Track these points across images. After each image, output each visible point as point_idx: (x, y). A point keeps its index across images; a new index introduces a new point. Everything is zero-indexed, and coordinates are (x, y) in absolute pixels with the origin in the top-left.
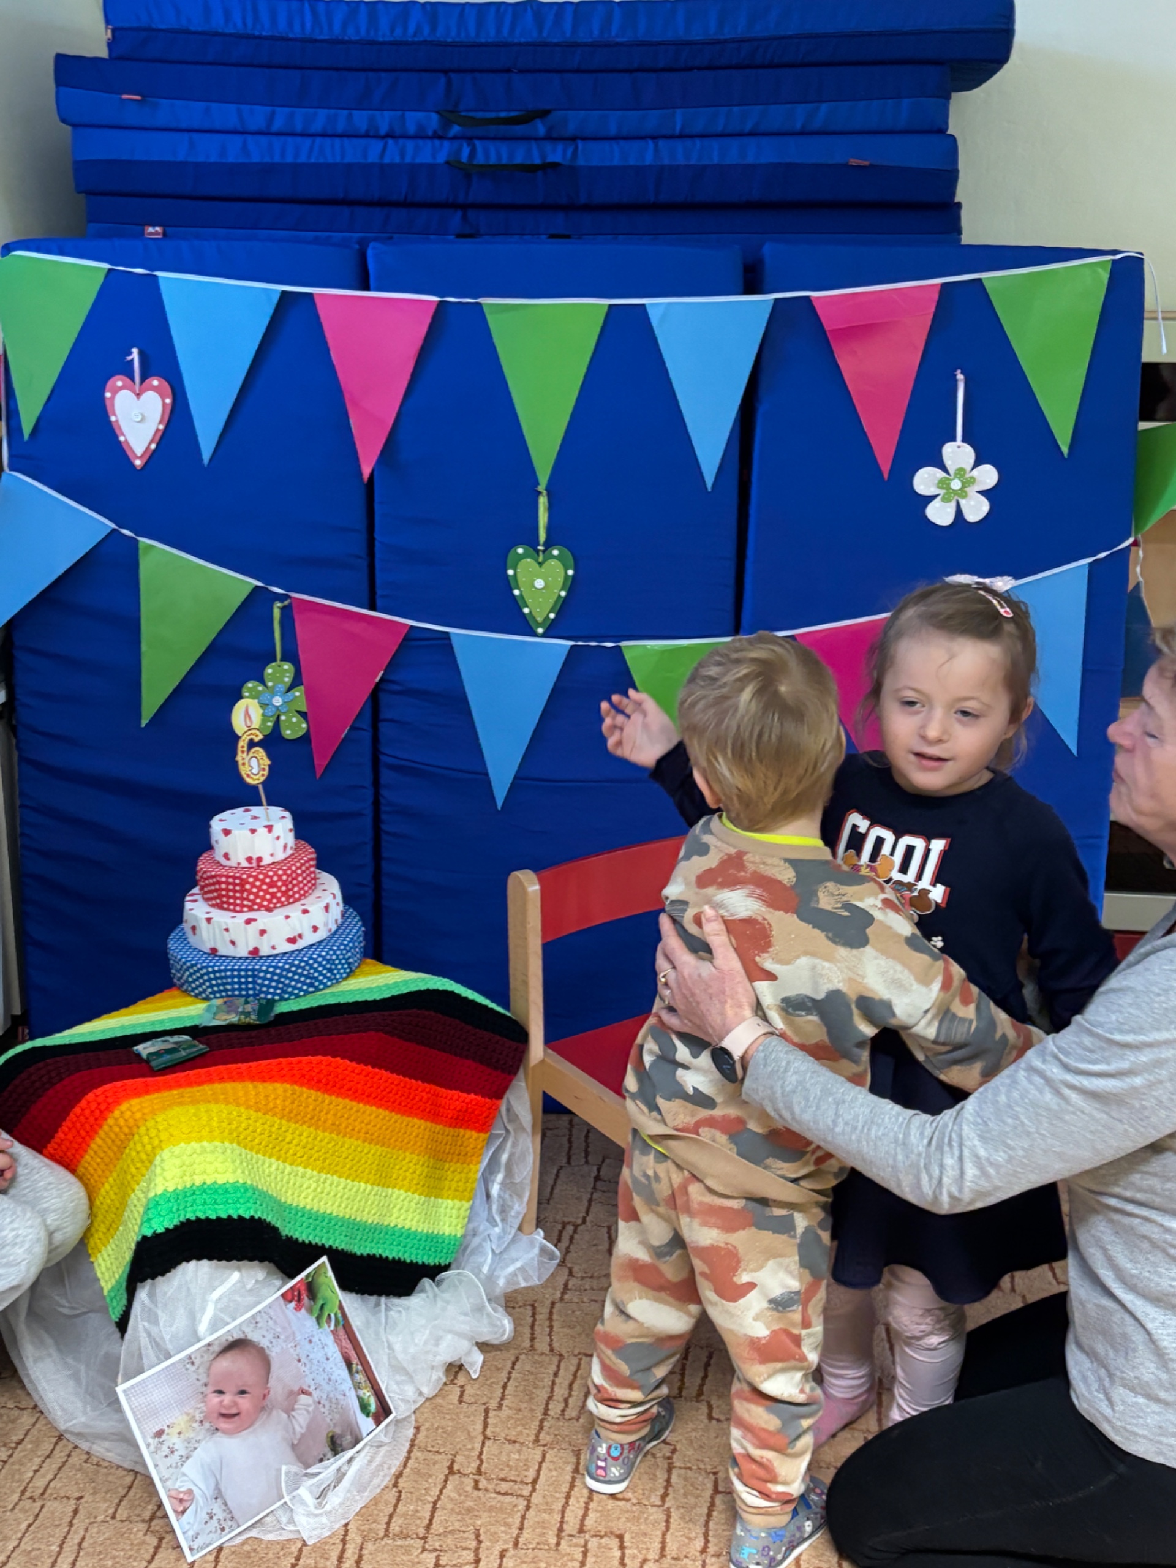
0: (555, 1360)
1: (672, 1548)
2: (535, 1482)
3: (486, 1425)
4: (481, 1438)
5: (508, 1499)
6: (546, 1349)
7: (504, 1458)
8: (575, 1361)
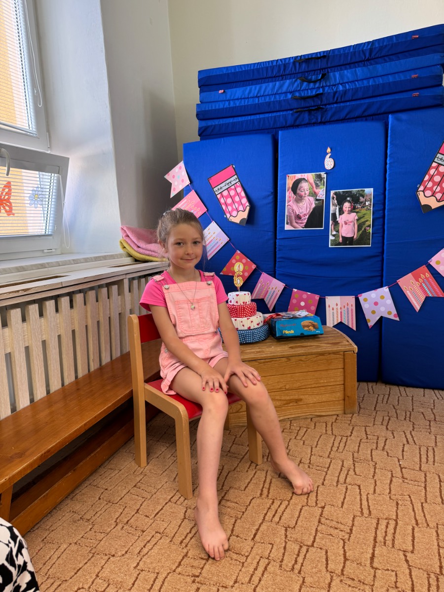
0: (334, 437)
1: (378, 491)
2: (328, 468)
3: (312, 452)
4: (310, 455)
5: (319, 472)
6: (331, 434)
7: (318, 460)
8: (340, 437)
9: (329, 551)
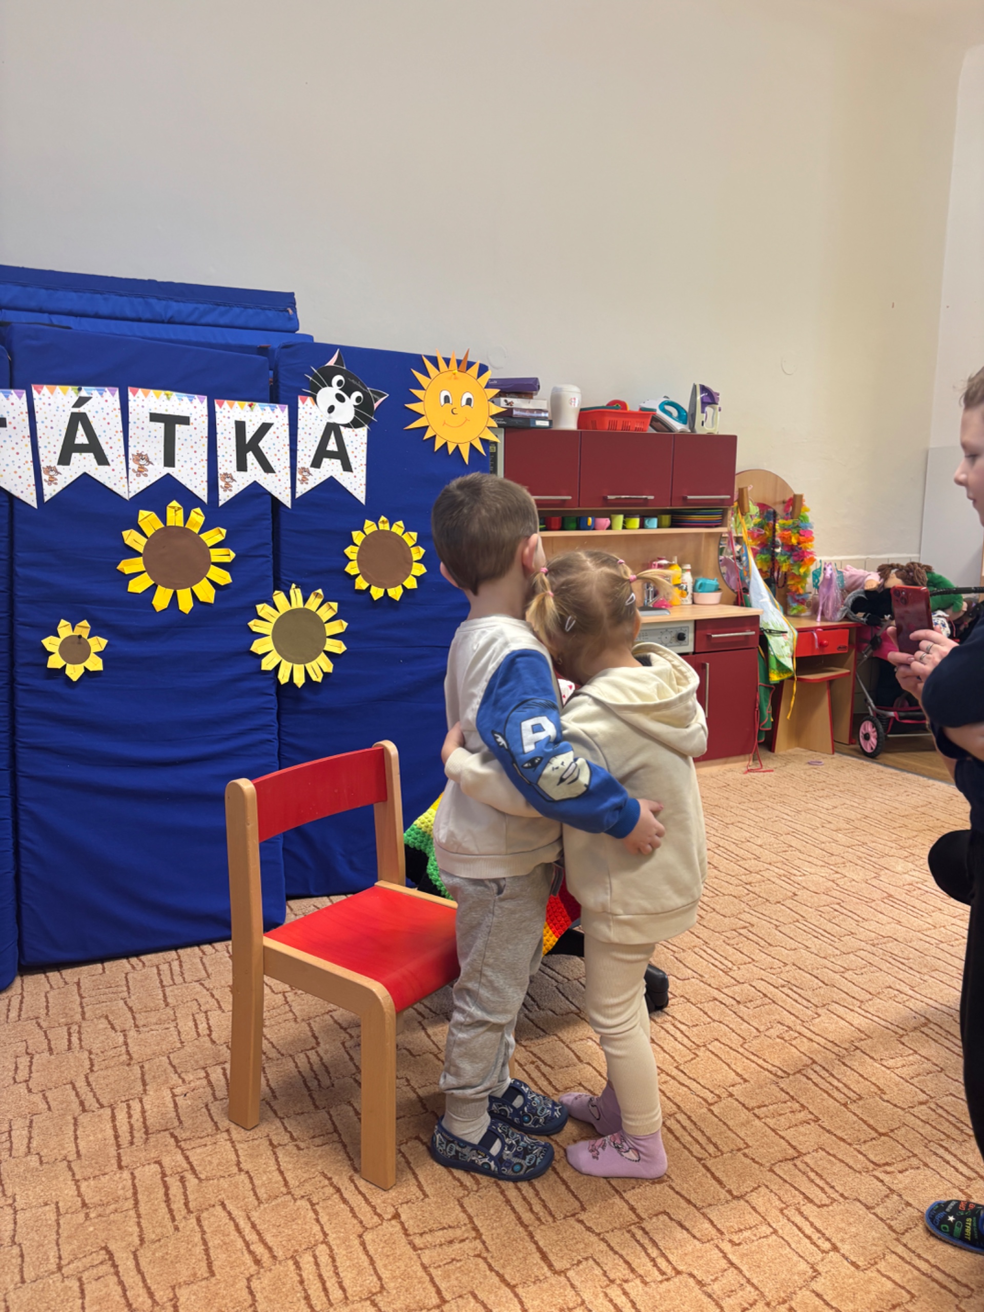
9: (476, 1292)
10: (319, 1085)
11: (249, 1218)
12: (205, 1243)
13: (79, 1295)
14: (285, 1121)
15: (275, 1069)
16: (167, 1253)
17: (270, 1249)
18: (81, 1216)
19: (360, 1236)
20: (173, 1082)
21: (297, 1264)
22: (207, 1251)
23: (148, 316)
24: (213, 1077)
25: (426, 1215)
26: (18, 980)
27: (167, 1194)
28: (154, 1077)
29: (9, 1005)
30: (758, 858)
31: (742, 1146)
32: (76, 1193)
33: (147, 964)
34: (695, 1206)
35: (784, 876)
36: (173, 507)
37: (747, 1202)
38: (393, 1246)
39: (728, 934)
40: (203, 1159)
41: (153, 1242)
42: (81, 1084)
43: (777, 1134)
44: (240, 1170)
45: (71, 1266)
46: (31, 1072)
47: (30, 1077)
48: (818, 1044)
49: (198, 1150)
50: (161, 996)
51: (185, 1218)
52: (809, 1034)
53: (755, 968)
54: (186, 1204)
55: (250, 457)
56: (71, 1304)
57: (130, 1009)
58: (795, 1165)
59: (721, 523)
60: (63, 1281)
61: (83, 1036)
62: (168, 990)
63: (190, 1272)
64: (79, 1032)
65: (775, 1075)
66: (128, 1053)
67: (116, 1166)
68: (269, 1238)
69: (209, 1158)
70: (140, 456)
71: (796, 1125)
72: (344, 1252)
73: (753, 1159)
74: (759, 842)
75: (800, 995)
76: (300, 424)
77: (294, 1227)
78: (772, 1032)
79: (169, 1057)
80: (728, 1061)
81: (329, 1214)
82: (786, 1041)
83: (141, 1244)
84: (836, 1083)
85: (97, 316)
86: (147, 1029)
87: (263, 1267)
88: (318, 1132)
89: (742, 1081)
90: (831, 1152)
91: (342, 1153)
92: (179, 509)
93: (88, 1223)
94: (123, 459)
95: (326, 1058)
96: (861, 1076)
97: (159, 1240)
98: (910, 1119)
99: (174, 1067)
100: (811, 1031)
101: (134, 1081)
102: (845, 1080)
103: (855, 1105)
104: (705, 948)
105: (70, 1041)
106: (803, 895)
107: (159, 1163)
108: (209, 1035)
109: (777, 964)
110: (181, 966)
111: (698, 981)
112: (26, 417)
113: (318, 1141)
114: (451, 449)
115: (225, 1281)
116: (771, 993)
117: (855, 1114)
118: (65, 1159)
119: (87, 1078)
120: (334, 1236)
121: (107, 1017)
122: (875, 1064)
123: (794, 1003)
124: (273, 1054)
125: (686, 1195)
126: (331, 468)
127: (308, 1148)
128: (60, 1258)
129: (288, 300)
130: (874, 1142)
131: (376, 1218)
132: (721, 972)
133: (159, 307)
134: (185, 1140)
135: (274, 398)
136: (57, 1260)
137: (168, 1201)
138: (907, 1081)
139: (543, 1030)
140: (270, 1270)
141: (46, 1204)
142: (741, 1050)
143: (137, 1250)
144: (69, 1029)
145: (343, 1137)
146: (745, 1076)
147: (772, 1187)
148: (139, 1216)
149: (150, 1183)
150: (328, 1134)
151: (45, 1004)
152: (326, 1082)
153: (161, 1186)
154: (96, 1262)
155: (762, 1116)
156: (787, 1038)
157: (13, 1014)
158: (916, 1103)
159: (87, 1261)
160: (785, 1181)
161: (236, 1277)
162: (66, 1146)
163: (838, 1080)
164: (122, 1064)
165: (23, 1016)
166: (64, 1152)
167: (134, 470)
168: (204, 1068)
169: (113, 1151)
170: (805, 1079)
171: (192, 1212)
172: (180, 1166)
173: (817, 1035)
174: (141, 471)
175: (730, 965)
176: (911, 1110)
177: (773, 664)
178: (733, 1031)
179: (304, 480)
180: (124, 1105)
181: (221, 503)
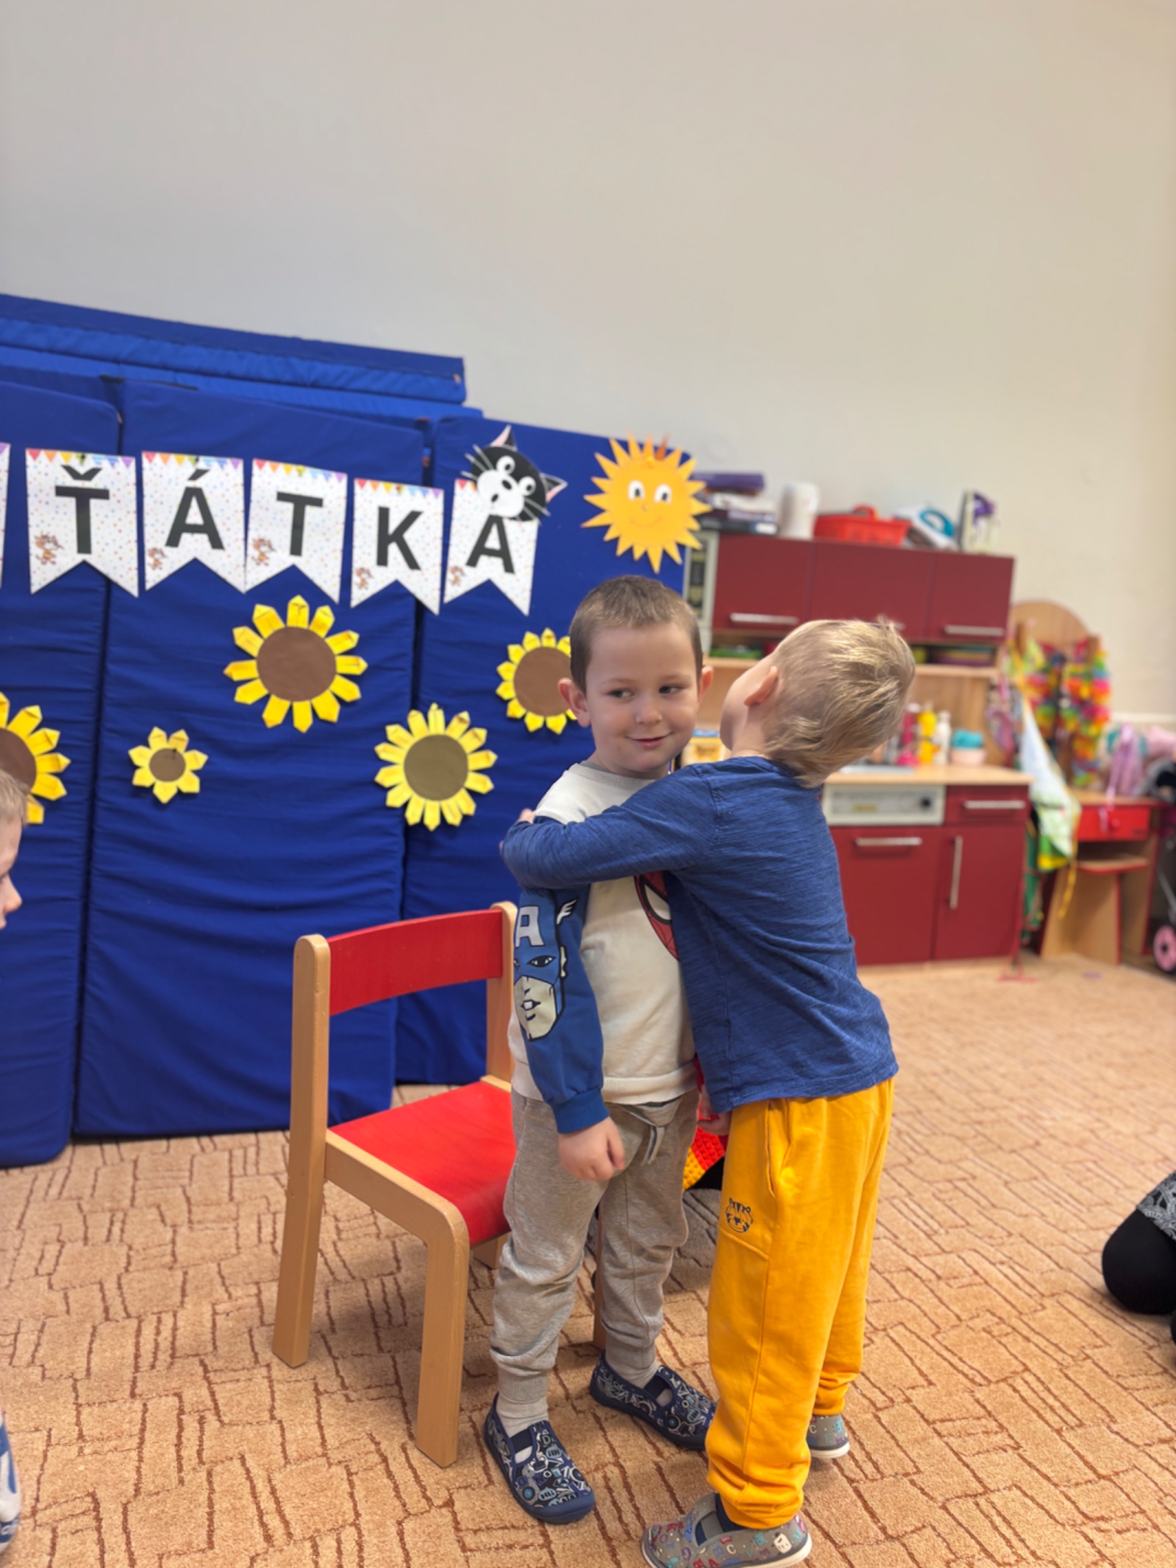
10: (390, 1321)
11: (270, 1481)
12: (211, 1505)
13: (48, 1550)
14: (340, 1363)
15: (340, 1294)
16: (163, 1511)
17: (286, 1523)
18: (75, 1450)
19: (400, 1523)
20: (216, 1296)
21: (315, 1547)
22: (211, 1514)
23: (287, 377)
24: (265, 1296)
25: (486, 1507)
26: (69, 1151)
27: (179, 1437)
28: (197, 1287)
29: (52, 1179)
30: (996, 1091)
31: (911, 1469)
32: (75, 1420)
33: (219, 1146)
34: (833, 1542)
35: (1028, 1117)
36: (296, 605)
37: (904, 1545)
38: (437, 1542)
39: (941, 1186)
40: (231, 1398)
41: (150, 1495)
42: (111, 1286)
43: (960, 1459)
44: (273, 1418)
45: (48, 1512)
46: (57, 1263)
47: (55, 1270)
48: (1037, 1346)
49: (229, 1386)
50: (226, 1188)
51: (194, 1469)
52: (1025, 1331)
53: (968, 1235)
54: (199, 1453)
55: (393, 549)
56: (36, 1560)
57: (188, 1200)
58: (977, 1504)
59: (991, 663)
60: (34, 1530)
61: (127, 1227)
62: (236, 1181)
63: (186, 1539)
64: (123, 1222)
65: (972, 1381)
66: (173, 1254)
67: (128, 1392)
68: (288, 1510)
69: (239, 1397)
70: (260, 542)
71: (988, 1451)
72: (375, 1541)
73: (922, 1490)
74: (1002, 1070)
75: (1023, 1278)
76: (456, 514)
77: (321, 1499)
78: (978, 1323)
79: (219, 1265)
80: (912, 1355)
81: (367, 1489)
82: (994, 1337)
83: (135, 1496)
84: (1051, 1400)
85: (230, 376)
86: (201, 1227)
87: (273, 1546)
88: (375, 1381)
89: (925, 1383)
90: (1029, 1492)
91: (399, 1412)
92: (303, 607)
93: (80, 1459)
94: (241, 544)
95: (405, 1288)
96: (1087, 1395)
97: (157, 1493)
98: (1145, 1462)
99: (222, 1277)
100: (1029, 1327)
101: (173, 1289)
102: (1064, 1398)
103: (1072, 1432)
104: (907, 1200)
105: (110, 1231)
106: (1048, 1145)
107: (179, 1396)
108: (272, 1243)
109: (999, 1232)
110: (258, 1154)
111: (890, 1243)
112: (133, 490)
113: (373, 1393)
114: (638, 554)
115: (224, 1557)
116: (984, 1270)
117: (1069, 1445)
118: (72, 1376)
119: (119, 1278)
120: (368, 1518)
121: (158, 1207)
122: (1109, 1381)
123: (1013, 1287)
124: (342, 1275)
125: (825, 1526)
126: (490, 569)
127: (359, 1400)
128: (37, 1500)
129: (455, 366)
130: (1090, 1486)
131: (424, 1501)
132: (922, 1235)
133: (301, 368)
134: (215, 1371)
135: (427, 480)
136: (33, 1502)
137: (178, 1445)
138: (1148, 1409)
139: (679, 1284)
140: (281, 1551)
141: (37, 1430)
142: (932, 1342)
143: (129, 1502)
144: (113, 1216)
145: (404, 1392)
146: (932, 1378)
147: (941, 1529)
148: (141, 1459)
149: (162, 1418)
150: (387, 1385)
151: (92, 1182)
152: (398, 1318)
153: (175, 1425)
154: (78, 1511)
155: (945, 1433)
156: (996, 1333)
157: (54, 1191)
158: (1156, 1440)
159: (67, 1508)
160: (960, 1524)
161: (237, 1553)
162: (77, 1359)
163: (1056, 1397)
164: (163, 1266)
165: (65, 1194)
166: (72, 1368)
167: (253, 558)
168: (257, 1283)
169: (128, 1374)
170: (1010, 1391)
171: (204, 1463)
172: (203, 1402)
173: (1038, 1334)
174: (262, 559)
175: (936, 1226)
176: (1147, 1449)
177: (1045, 846)
178: (926, 1315)
179: (456, 581)
180: (155, 1318)
181: (354, 602)
